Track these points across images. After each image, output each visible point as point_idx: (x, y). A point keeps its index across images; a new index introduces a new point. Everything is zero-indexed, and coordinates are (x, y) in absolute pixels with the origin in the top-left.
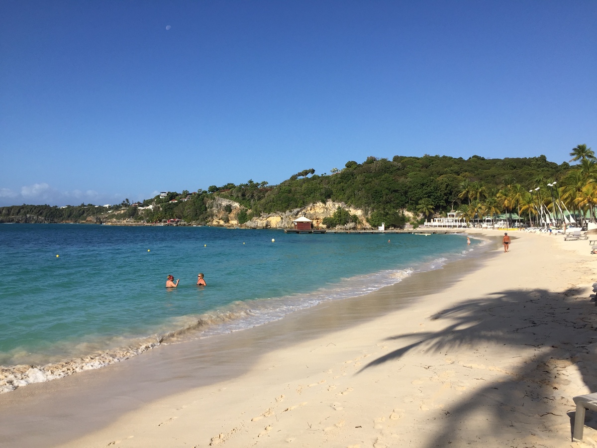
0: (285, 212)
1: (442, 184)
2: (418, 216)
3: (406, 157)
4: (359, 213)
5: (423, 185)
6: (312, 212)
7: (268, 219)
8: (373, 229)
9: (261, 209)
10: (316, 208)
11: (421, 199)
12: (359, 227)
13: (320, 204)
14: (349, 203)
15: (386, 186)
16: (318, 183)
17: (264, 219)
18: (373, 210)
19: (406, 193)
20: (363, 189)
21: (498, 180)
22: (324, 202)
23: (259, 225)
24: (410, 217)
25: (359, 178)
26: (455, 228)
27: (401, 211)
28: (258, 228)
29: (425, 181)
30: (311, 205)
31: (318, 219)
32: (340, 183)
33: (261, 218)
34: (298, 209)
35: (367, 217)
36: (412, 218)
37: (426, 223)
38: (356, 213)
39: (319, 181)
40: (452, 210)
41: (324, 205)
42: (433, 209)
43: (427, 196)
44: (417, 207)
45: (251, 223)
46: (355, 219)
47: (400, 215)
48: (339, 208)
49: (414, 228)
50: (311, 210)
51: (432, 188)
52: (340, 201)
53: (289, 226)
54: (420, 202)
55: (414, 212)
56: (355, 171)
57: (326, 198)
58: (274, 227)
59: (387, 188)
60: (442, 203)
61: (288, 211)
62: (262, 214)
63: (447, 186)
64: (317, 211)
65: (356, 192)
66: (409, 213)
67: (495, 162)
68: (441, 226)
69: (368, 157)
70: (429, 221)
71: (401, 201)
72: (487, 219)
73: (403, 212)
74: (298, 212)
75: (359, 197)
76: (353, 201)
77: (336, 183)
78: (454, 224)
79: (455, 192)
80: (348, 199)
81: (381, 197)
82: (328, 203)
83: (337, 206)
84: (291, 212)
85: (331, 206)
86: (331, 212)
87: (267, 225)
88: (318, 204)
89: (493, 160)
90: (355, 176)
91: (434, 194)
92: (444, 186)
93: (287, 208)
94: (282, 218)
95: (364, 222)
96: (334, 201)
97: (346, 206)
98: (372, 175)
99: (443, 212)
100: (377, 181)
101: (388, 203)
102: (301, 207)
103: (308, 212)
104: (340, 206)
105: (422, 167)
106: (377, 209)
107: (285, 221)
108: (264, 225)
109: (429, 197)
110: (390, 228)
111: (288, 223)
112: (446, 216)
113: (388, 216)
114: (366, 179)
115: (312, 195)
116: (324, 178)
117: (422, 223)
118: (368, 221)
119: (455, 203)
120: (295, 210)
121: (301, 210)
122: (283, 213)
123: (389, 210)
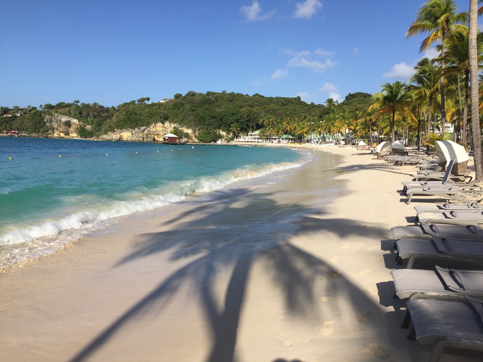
0: (134, 129)
1: (245, 114)
2: (229, 134)
3: (216, 93)
4: (190, 131)
5: (233, 114)
6: (154, 130)
7: (120, 134)
8: (200, 143)
9: (114, 126)
10: (157, 127)
11: (232, 123)
12: (190, 141)
13: (160, 124)
14: (182, 124)
15: (208, 113)
16: (157, 108)
17: (118, 134)
18: (200, 131)
19: (221, 119)
20: (192, 115)
21: (277, 113)
22: (163, 123)
23: (113, 138)
24: (224, 135)
25: (188, 107)
26: (252, 143)
27: (218, 131)
28: (113, 141)
29: (235, 112)
30: (153, 124)
31: (158, 135)
32: (174, 110)
33: (115, 133)
34: (144, 127)
35: (195, 134)
36: (225, 136)
37: (235, 140)
38: (188, 131)
39: (157, 107)
40: (250, 131)
41: (163, 125)
42: (240, 130)
43: (236, 121)
44: (230, 129)
45: (107, 136)
46: (187, 135)
47: (218, 133)
48: (175, 127)
49: (228, 142)
50: (153, 128)
51: (239, 117)
52: (175, 122)
53: (138, 139)
54: (231, 125)
55: (227, 132)
56: (183, 102)
57: (164, 120)
58: (126, 140)
59: (209, 115)
60: (245, 126)
61: (136, 129)
62: (115, 130)
63: (248, 115)
64: (157, 129)
65: (187, 117)
66: (223, 132)
67: (271, 99)
68: (246, 142)
69: (189, 91)
70: (237, 138)
71: (219, 124)
72: (274, 138)
73: (219, 132)
74: (145, 129)
75: (189, 120)
76: (185, 123)
77: (170, 109)
78: (253, 140)
79: (252, 120)
80: (181, 122)
81: (205, 121)
82: (166, 124)
83: (173, 126)
84: (139, 129)
85: (168, 126)
86: (168, 130)
87: (120, 138)
88: (158, 124)
89: (270, 98)
90: (184, 105)
91: (240, 120)
92: (246, 115)
93: (136, 126)
94: (132, 134)
95: (193, 138)
96: (170, 123)
97: (179, 126)
98: (196, 105)
99: (245, 133)
100: (201, 110)
101: (209, 125)
103: (151, 129)
104: (176, 126)
105: (229, 101)
106: (202, 129)
107: (135, 135)
108: (118, 138)
109: (237, 122)
110: (212, 142)
111: (137, 137)
112: (247, 135)
113: (210, 134)
114: (192, 107)
115: (154, 117)
116: (159, 105)
117: (232, 139)
118: (196, 137)
119: (252, 127)
120: (143, 128)
121: (146, 128)
122: (133, 130)
123: (211, 130)
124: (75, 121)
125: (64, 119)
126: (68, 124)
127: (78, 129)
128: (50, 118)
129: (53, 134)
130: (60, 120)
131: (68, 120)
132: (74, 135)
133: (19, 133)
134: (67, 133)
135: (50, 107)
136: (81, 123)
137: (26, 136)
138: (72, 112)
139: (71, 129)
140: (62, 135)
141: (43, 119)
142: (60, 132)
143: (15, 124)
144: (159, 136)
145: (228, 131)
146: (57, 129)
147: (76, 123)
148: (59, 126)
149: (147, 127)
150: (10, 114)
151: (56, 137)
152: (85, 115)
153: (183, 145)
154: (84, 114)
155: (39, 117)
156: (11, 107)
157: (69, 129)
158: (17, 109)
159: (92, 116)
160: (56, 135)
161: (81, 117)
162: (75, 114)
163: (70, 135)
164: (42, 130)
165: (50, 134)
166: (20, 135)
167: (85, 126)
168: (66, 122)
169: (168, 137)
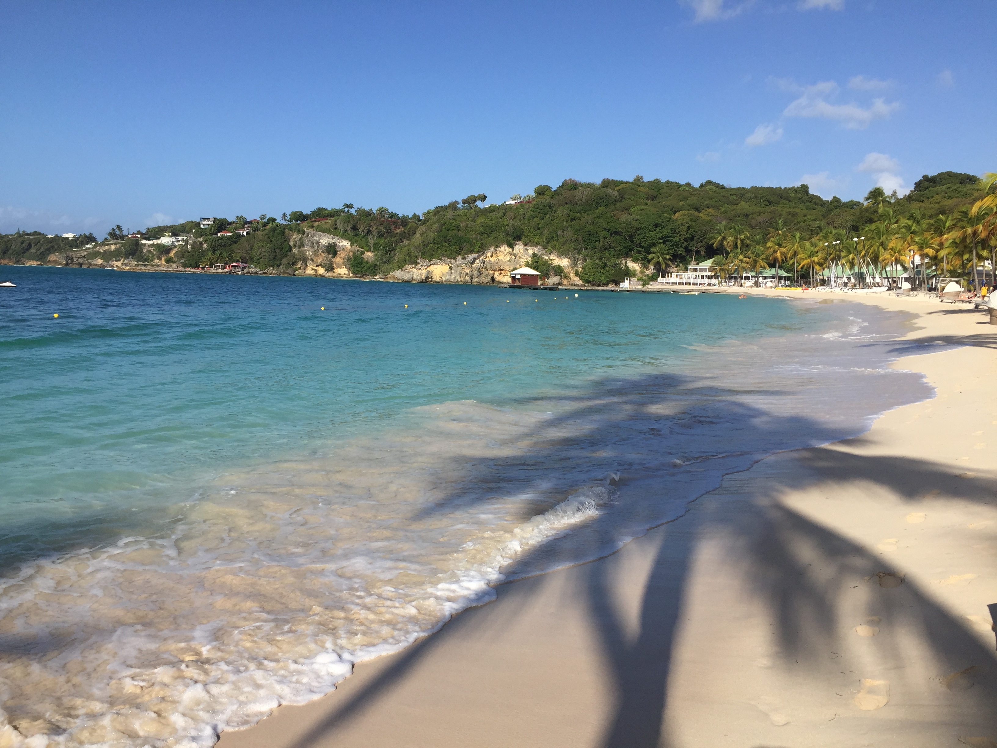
0: (455, 259)
1: (682, 224)
2: (647, 269)
3: (621, 183)
4: (564, 262)
5: (656, 226)
6: (493, 260)
7: (428, 269)
8: (585, 286)
9: (416, 254)
10: (498, 254)
11: (654, 245)
12: (565, 282)
13: (505, 249)
14: (550, 248)
15: (603, 225)
16: (500, 216)
17: (423, 268)
18: (585, 260)
19: (631, 237)
20: (569, 229)
21: (753, 221)
22: (511, 246)
23: (415, 277)
24: (635, 271)
25: (561, 212)
26: (695, 286)
27: (624, 262)
28: (414, 282)
29: (660, 221)
30: (492, 249)
31: (501, 270)
32: (534, 218)
33: (419, 266)
34: (475, 255)
35: (575, 268)
36: (638, 272)
37: (660, 279)
38: (560, 263)
39: (501, 214)
40: (693, 262)
41: (511, 250)
42: (670, 259)
43: (662, 241)
44: (650, 257)
45: (402, 273)
46: (559, 271)
47: (623, 267)
48: (534, 255)
49: (643, 285)
50: (492, 256)
51: (669, 231)
52: (536, 245)
53: (462, 279)
54: (652, 249)
55: (642, 264)
56: (553, 202)
57: (513, 239)
58: (438, 280)
59: (605, 229)
60: (681, 251)
61: (459, 258)
62: (419, 261)
63: (688, 228)
64: (500, 258)
65: (560, 232)
66: (634, 265)
67: (741, 193)
68: (683, 284)
69: (565, 180)
70: (663, 277)
71: (625, 247)
72: (745, 275)
73: (626, 263)
74: (475, 259)
75: (564, 240)
76: (555, 245)
77: (527, 217)
78: (699, 281)
79: (698, 237)
80: (547, 243)
81: (596, 241)
82: (516, 248)
83: (531, 252)
84: (464, 258)
85: (521, 251)
86: (521, 260)
87: (427, 278)
88: (502, 249)
89: (739, 189)
90: (554, 209)
91: (671, 239)
92: (685, 228)
93: (458, 253)
94: (451, 268)
95: (572, 275)
96: (526, 245)
97: (544, 252)
98: (578, 208)
99: (681, 265)
100: (589, 218)
101: (605, 249)
102: (478, 252)
103: (487, 259)
104: (536, 252)
105: (647, 199)
106: (591, 257)
107: (456, 271)
108: (424, 277)
109: (664, 242)
110: (610, 285)
111: (460, 274)
112: (686, 270)
113: (607, 268)
114: (571, 213)
115: (493, 235)
116: (505, 209)
117: (654, 278)
118: (577, 274)
119: (698, 252)
120: (471, 257)
121: (479, 257)
122: (453, 261)
123: (609, 259)
124: (345, 243)
125: (325, 240)
126: (332, 250)
127: (349, 259)
128: (300, 239)
129: (305, 269)
130: (318, 243)
131: (331, 241)
132: (342, 271)
133: (244, 267)
134: (330, 268)
135: (300, 217)
136: (355, 247)
137: (256, 273)
138: (340, 226)
139: (338, 260)
140: (321, 271)
141: (287, 240)
142: (317, 266)
143: (238, 251)
144: (503, 272)
145: (645, 263)
146: (312, 260)
147: (347, 248)
148: (315, 253)
149: (480, 254)
150: (229, 231)
151: (310, 275)
152: (363, 231)
153: (550, 290)
154: (362, 228)
155: (279, 237)
156: (231, 218)
157: (333, 260)
158: (243, 222)
159: (375, 233)
160: (309, 271)
161: (356, 235)
162: (346, 231)
163: (336, 270)
164: (285, 261)
165: (300, 268)
166: (246, 271)
167: (363, 253)
168: (327, 247)
169: (521, 275)
